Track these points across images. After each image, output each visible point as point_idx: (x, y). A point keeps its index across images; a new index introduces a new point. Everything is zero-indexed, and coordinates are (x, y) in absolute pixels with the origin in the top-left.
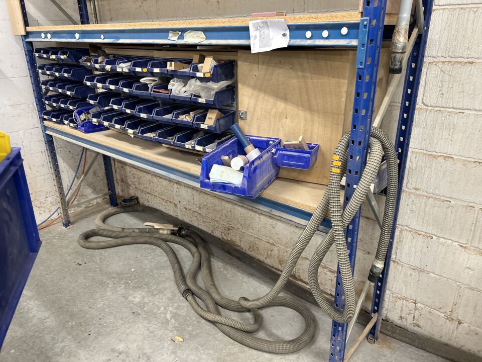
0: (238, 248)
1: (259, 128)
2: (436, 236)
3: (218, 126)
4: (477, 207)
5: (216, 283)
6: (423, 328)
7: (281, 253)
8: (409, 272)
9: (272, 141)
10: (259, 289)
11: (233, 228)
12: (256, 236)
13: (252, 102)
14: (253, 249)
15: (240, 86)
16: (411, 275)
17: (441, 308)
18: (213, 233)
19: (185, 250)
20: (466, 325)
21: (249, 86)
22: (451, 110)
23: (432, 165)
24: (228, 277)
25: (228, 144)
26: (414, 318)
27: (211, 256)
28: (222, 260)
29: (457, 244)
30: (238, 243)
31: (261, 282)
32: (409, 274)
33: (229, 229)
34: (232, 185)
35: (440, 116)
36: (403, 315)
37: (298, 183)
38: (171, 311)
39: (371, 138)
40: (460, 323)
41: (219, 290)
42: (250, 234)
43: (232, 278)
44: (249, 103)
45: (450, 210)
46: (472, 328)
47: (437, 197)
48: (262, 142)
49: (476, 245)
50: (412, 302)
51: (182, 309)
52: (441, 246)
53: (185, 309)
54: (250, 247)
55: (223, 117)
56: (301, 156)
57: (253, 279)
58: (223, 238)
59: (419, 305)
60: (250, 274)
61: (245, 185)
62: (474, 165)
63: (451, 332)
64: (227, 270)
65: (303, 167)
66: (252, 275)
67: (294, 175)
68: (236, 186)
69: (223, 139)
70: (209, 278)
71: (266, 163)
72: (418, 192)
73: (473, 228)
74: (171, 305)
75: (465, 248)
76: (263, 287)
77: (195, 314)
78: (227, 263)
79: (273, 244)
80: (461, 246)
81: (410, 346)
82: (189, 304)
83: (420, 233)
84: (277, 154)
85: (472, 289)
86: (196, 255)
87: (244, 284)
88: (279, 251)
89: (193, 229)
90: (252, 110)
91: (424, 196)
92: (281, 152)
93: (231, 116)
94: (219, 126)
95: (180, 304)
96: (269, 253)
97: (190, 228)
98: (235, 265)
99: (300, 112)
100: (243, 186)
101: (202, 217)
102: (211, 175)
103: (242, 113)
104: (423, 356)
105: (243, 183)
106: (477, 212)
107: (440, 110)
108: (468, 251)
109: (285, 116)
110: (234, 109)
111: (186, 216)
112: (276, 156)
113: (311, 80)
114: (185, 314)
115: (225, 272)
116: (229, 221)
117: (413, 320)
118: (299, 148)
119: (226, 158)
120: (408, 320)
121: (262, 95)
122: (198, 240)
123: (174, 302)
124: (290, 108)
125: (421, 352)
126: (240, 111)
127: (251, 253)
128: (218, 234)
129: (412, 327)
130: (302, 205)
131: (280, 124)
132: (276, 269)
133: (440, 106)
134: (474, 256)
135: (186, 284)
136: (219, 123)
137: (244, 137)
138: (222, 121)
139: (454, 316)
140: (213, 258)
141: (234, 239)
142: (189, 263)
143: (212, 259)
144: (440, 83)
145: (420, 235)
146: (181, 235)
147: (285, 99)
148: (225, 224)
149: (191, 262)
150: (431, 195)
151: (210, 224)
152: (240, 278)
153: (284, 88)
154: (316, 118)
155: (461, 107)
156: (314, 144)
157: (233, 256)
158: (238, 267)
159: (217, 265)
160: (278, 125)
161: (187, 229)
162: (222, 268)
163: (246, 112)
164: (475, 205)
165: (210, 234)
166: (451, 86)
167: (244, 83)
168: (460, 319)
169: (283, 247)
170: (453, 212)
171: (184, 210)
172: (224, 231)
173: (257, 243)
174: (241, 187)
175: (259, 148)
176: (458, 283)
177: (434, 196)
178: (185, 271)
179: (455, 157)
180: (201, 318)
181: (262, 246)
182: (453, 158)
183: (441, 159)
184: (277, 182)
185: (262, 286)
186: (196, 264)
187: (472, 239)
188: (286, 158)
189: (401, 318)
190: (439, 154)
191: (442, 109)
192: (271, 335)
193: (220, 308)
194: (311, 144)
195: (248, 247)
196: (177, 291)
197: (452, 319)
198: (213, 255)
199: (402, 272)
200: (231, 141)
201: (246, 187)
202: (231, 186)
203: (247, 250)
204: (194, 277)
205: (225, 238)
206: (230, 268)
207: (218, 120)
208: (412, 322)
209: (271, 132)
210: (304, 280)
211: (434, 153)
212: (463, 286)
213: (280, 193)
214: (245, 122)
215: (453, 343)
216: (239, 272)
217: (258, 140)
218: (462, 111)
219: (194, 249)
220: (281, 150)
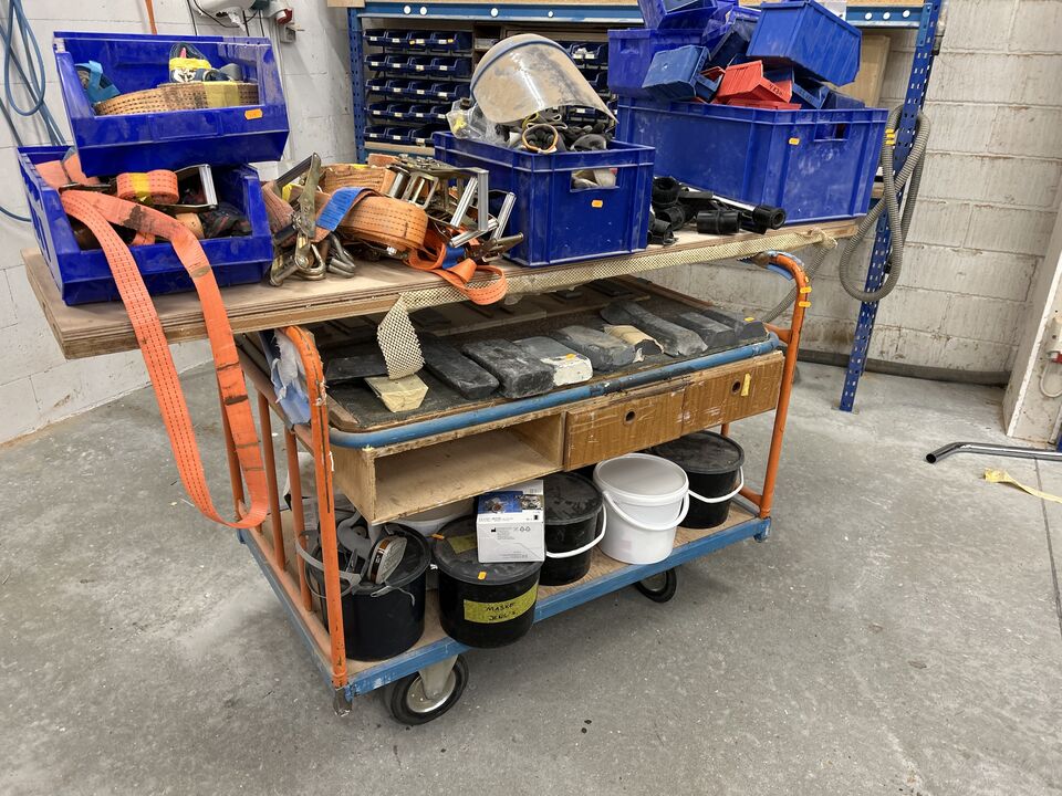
4: (972, 204)
17: (928, 328)
20: (954, 339)
22: (950, 103)
26: (897, 348)
29: (949, 248)
36: (885, 349)
40: (948, 339)
45: (944, 211)
47: (932, 200)
49: (969, 245)
50: (896, 330)
59: (904, 331)
62: (971, 159)
63: (938, 353)
73: (967, 228)
75: (958, 251)
80: (953, 250)
85: (963, 296)
106: (971, 209)
108: (960, 254)
117: (896, 352)
120: (890, 353)
129: (894, 360)
134: (966, 259)
139: (943, 332)
150: (925, 198)
155: (960, 99)
164: (970, 202)
168: (948, 334)
170: (948, 213)
176: (949, 294)
177: (929, 199)
182: (950, 154)
183: (938, 157)
187: (965, 240)
189: (882, 352)
197: (941, 337)
208: (894, 354)
212: (953, 296)
218: (961, 104)
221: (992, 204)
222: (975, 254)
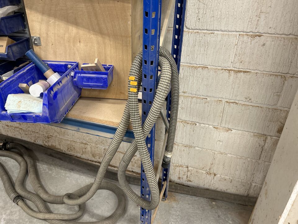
0: (59, 150)
1: (55, 53)
2: (199, 123)
3: (11, 54)
4: (224, 101)
5: (43, 183)
6: (193, 182)
7: (93, 149)
8: (183, 148)
9: (70, 64)
10: (79, 180)
11: (52, 136)
12: (71, 140)
13: (44, 27)
14: (71, 150)
15: (28, 11)
16: (184, 150)
17: (203, 168)
18: (36, 142)
19: (12, 160)
20: (218, 175)
21: (37, 10)
22: (205, 31)
23: (194, 74)
24: (53, 175)
25: (25, 71)
26: (187, 177)
27: (37, 161)
28: (46, 163)
29: (212, 126)
30: (58, 147)
31: (80, 174)
32: (182, 150)
33: (48, 138)
34: (32, 114)
35: (198, 36)
36: (181, 176)
37: (100, 100)
38: (4, 219)
39: (160, 57)
40: (215, 175)
41: (47, 189)
42: (67, 139)
43: (56, 176)
44: (40, 29)
45: (207, 104)
46: (223, 176)
47: (198, 97)
48: (61, 66)
49: (223, 125)
50: (186, 167)
51: (14, 214)
52: (202, 129)
53: (18, 213)
54: (68, 149)
55: (15, 44)
56: (99, 77)
57: (74, 173)
58: (44, 144)
59: (190, 168)
60: (70, 169)
61: (46, 113)
62: (222, 71)
63: (210, 181)
64: (51, 170)
65: (102, 87)
66: (72, 170)
67: (95, 94)
68: (38, 114)
69: (20, 66)
70: (36, 182)
71: (66, 87)
72: (185, 95)
73: (221, 114)
74: (4, 213)
75: (217, 128)
76: (83, 178)
77: (28, 215)
78: (51, 164)
79: (86, 144)
80: (214, 127)
81: (187, 195)
82: (20, 208)
83: (188, 122)
84: (77, 77)
85: (222, 154)
86: (23, 163)
87: (67, 178)
88: (91, 148)
89: (17, 142)
90: (45, 35)
91: (190, 97)
92: (79, 75)
93: (25, 43)
94: (13, 53)
95: (12, 210)
96: (84, 150)
97: (15, 142)
98: (58, 164)
99: (92, 36)
100: (44, 114)
101: (24, 131)
102: (6, 107)
103: (35, 39)
104: (195, 200)
105: (44, 112)
106: (224, 104)
107: (198, 32)
108: (219, 130)
109: (79, 41)
110: (27, 36)
111: (9, 132)
112: (75, 79)
113: (98, 5)
114: (17, 218)
115: (50, 172)
116: (48, 131)
117: (187, 178)
118: (96, 70)
119: (24, 85)
120: (184, 179)
121: (52, 20)
122: (23, 150)
123: (7, 210)
124: (82, 33)
125: (194, 198)
126: (33, 37)
127: (70, 152)
128: (40, 142)
129: (186, 182)
130: (106, 122)
131: (75, 49)
132: (90, 161)
133: (198, 28)
134: (222, 133)
135: (16, 192)
136: (12, 51)
137: (40, 62)
138: (15, 48)
139: (212, 171)
140: (39, 163)
141: (54, 144)
142: (17, 171)
143: (37, 164)
144: (197, 10)
145: (188, 123)
146: (7, 148)
147: (76, 23)
148: (45, 133)
149: (19, 170)
150: (194, 95)
151: (32, 135)
152: (64, 174)
153: (72, 13)
154: (107, 41)
155: (212, 28)
156: (109, 65)
157: (55, 157)
158: (60, 166)
159: (43, 167)
160: (73, 49)
161: (13, 142)
162: (47, 169)
163: (39, 38)
164: (222, 99)
165: (33, 143)
166: (205, 12)
167: (31, 8)
168: (215, 172)
169: (94, 145)
170: (209, 106)
171: (6, 127)
172: (44, 139)
173: (73, 144)
174: (43, 115)
175: (58, 72)
176: (213, 151)
177: (197, 96)
178: (14, 179)
179: (209, 67)
180: (33, 218)
181: (78, 146)
182: (207, 68)
183: (200, 69)
184: (81, 101)
185: (82, 176)
186: (23, 172)
187: (221, 122)
188: (85, 80)
189: (179, 178)
190: (198, 66)
191: (199, 31)
192: (93, 215)
193: (49, 204)
194: (106, 65)
195: (67, 148)
196: (8, 199)
197: (211, 174)
198: (38, 160)
199: (178, 150)
200: (28, 68)
201: (48, 115)
202: (32, 116)
203: (66, 151)
204: (23, 183)
205: (46, 144)
206: (54, 168)
207: (9, 47)
208: (186, 179)
209: (68, 56)
210: (113, 165)
211: (195, 65)
212: (216, 153)
213: (84, 113)
214: (40, 48)
215: (212, 188)
216: (61, 169)
217: (56, 65)
218: (213, 32)
219: (20, 159)
220: (79, 73)
221: (237, 102)
222: (227, 131)
